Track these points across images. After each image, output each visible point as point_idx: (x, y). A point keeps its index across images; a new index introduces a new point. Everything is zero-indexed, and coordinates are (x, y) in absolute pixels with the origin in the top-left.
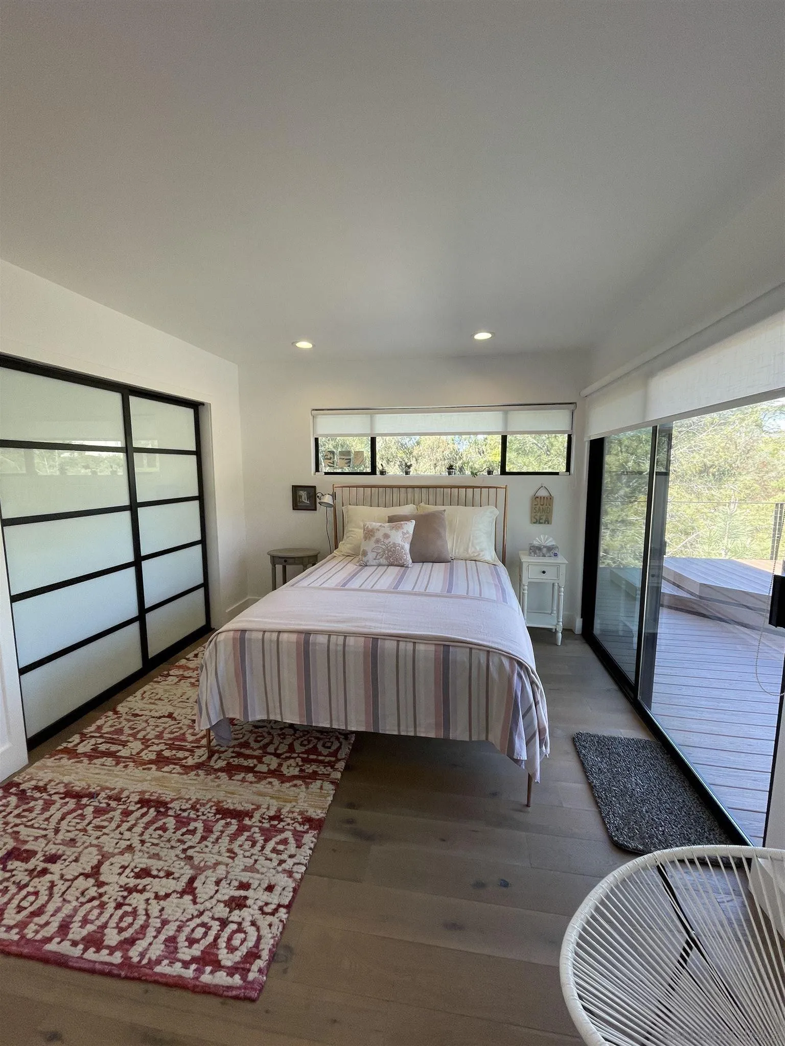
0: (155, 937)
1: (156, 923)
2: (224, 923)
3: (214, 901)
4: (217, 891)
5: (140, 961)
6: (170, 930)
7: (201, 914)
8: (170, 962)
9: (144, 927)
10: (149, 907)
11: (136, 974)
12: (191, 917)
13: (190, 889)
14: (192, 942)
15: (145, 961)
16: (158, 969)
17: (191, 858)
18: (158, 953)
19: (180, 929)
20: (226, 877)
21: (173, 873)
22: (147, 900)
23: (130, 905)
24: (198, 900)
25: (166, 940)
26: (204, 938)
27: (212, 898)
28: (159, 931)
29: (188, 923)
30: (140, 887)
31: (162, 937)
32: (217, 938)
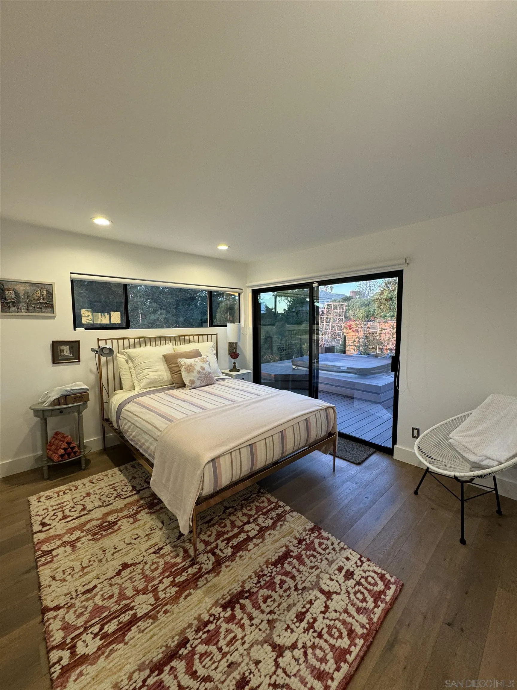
0: (354, 618)
1: (344, 616)
2: (358, 583)
3: (343, 584)
4: (337, 581)
5: (367, 629)
6: (352, 610)
7: (348, 592)
8: (373, 613)
9: (344, 623)
10: (330, 618)
11: (374, 632)
12: (347, 598)
13: (328, 595)
14: (364, 600)
15: (367, 626)
16: (375, 620)
17: (304, 588)
18: (365, 618)
19: (353, 605)
20: (330, 574)
21: (311, 600)
22: (324, 618)
23: (323, 628)
24: (338, 591)
25: (358, 613)
26: (364, 594)
27: (340, 585)
28: (350, 615)
29: (352, 599)
30: (311, 620)
31: (355, 615)
32: (366, 588)
